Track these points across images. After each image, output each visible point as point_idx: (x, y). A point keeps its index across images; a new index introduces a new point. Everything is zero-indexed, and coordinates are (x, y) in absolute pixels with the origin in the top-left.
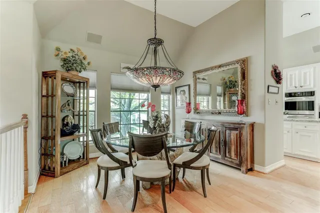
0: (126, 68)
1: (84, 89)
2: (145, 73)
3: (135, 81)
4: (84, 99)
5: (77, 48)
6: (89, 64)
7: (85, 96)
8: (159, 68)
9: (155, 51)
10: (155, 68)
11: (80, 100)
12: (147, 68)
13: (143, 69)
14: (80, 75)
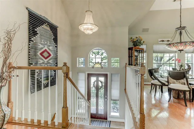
0: (161, 41)
1: (141, 53)
2: (175, 45)
3: (169, 49)
4: (141, 58)
5: (139, 36)
6: (144, 42)
7: (142, 56)
8: (183, 42)
9: (181, 33)
10: (181, 43)
11: (139, 58)
12: (176, 43)
13: (173, 43)
14: (140, 47)
